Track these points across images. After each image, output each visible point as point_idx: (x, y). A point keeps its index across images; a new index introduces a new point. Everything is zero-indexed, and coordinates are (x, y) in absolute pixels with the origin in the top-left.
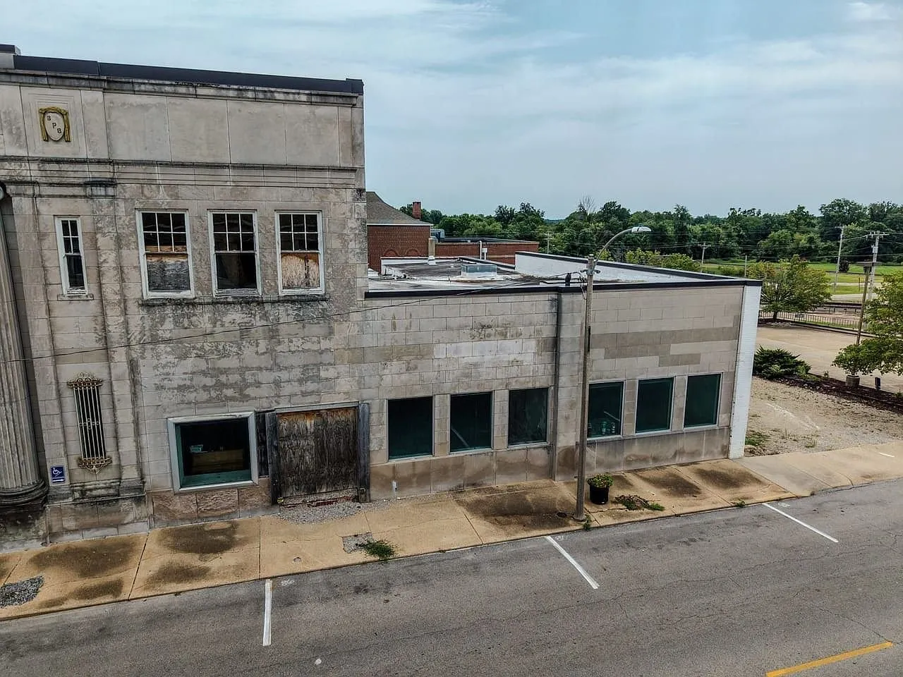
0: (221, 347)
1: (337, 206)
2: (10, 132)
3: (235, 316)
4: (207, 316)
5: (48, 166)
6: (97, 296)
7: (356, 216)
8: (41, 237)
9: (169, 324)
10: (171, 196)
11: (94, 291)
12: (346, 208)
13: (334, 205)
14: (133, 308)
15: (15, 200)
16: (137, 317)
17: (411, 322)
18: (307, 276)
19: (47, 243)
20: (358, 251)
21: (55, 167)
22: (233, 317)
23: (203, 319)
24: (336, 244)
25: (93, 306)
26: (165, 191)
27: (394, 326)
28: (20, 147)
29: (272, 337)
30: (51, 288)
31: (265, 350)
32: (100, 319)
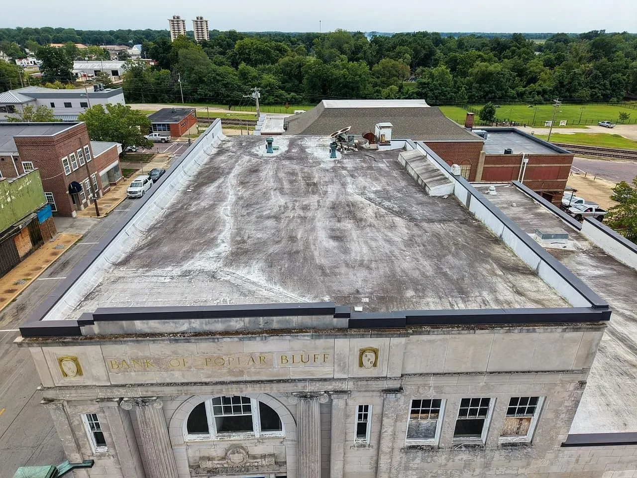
0: (449, 472)
1: (560, 394)
2: (339, 365)
3: (464, 456)
4: (443, 457)
5: (359, 383)
6: (375, 447)
7: (573, 399)
8: (347, 416)
9: (418, 461)
10: (437, 392)
11: (374, 443)
12: (566, 395)
13: (558, 392)
14: (397, 452)
15: (335, 402)
16: (398, 457)
17: (591, 459)
18: (518, 429)
19: (349, 420)
20: (567, 419)
21: (364, 383)
22: (462, 457)
23: (441, 458)
24: (550, 415)
25: (372, 452)
26: (434, 389)
27: (577, 461)
28: (344, 373)
29: (486, 467)
30: (347, 442)
31: (478, 473)
32: (375, 458)
